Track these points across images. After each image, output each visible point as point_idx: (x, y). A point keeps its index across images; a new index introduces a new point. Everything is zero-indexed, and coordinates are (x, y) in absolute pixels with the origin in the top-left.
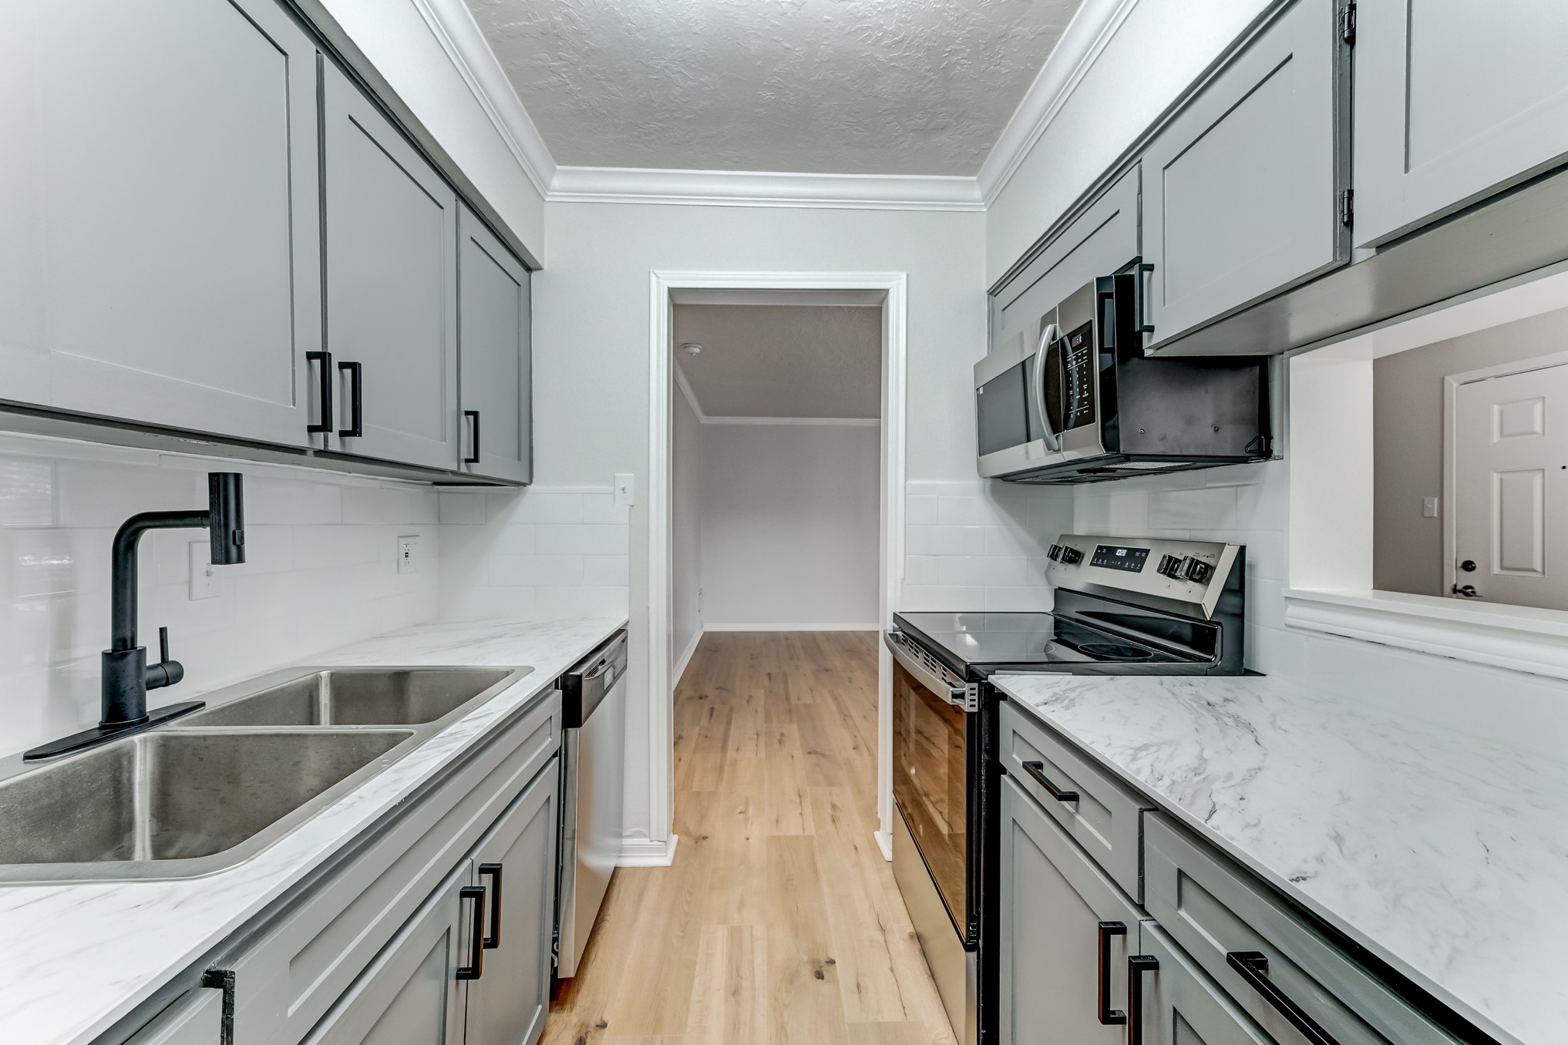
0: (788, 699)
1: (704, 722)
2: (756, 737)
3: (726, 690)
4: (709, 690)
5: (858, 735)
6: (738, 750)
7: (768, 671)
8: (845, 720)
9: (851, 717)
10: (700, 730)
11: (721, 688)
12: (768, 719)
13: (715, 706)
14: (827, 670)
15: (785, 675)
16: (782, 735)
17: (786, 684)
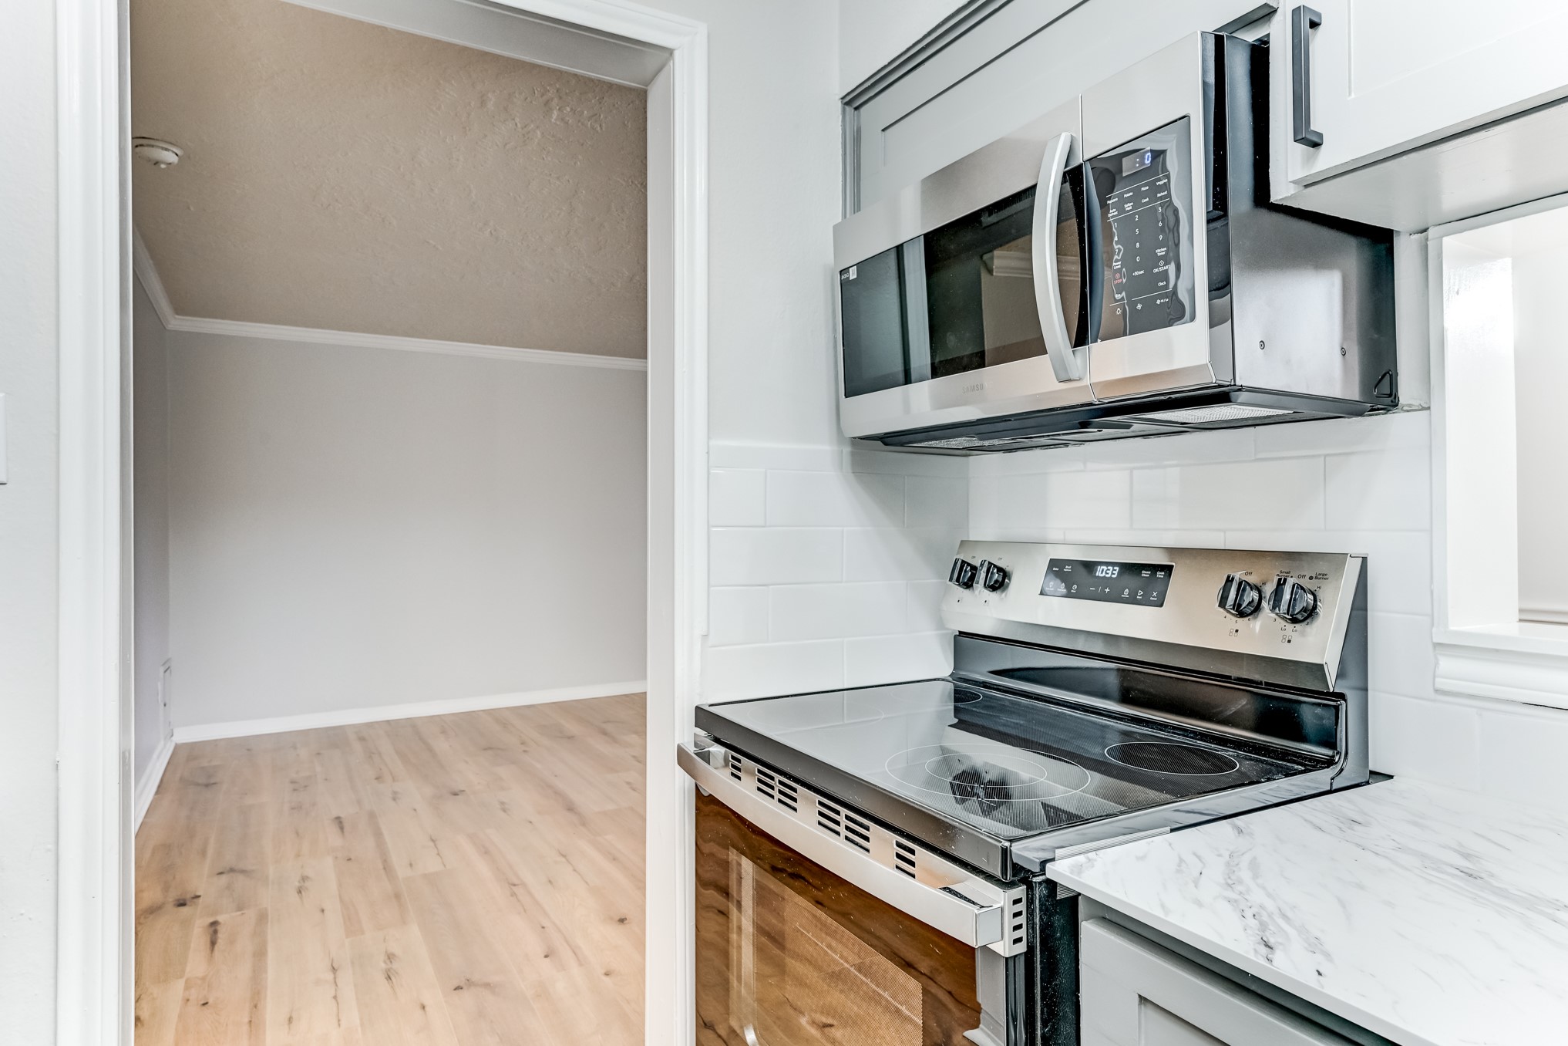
0: (387, 868)
1: (196, 964)
2: (330, 976)
3: (243, 872)
4: (201, 880)
5: (546, 923)
6: (290, 1020)
7: (335, 814)
8: (513, 894)
9: (524, 885)
10: (187, 988)
11: (232, 870)
12: (352, 925)
13: (220, 918)
14: (456, 794)
15: (372, 816)
16: (390, 957)
17: (378, 834)
